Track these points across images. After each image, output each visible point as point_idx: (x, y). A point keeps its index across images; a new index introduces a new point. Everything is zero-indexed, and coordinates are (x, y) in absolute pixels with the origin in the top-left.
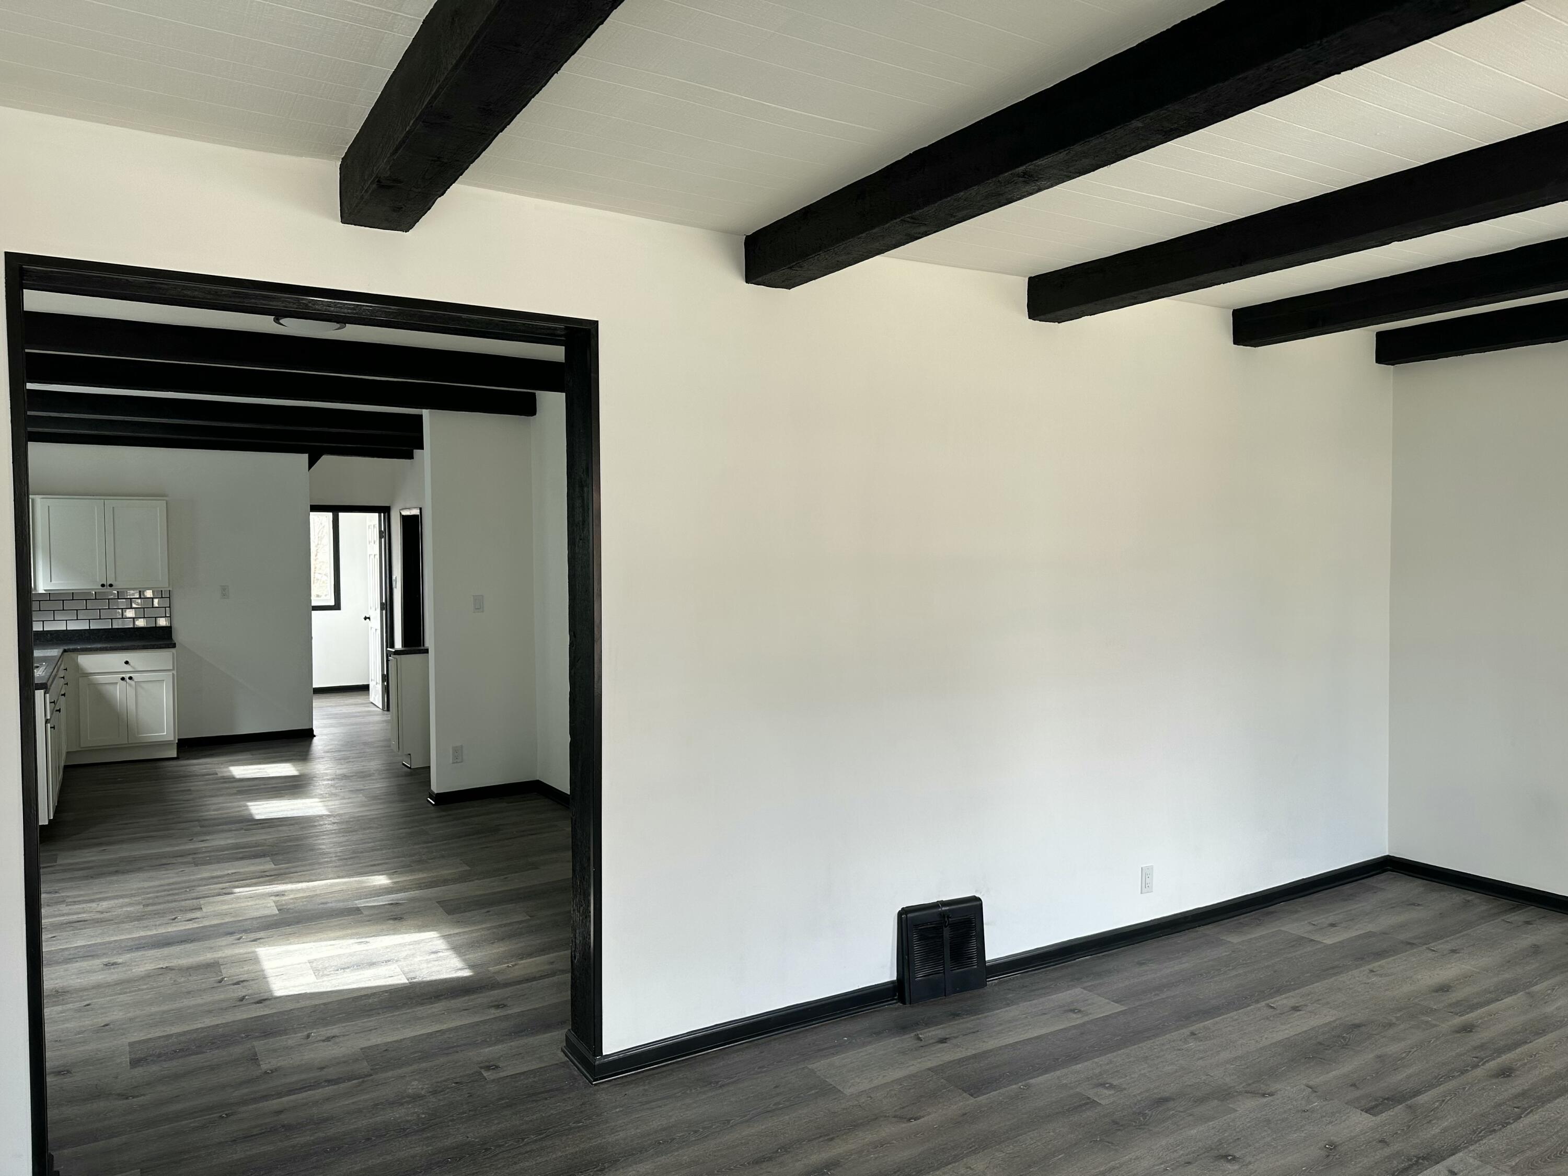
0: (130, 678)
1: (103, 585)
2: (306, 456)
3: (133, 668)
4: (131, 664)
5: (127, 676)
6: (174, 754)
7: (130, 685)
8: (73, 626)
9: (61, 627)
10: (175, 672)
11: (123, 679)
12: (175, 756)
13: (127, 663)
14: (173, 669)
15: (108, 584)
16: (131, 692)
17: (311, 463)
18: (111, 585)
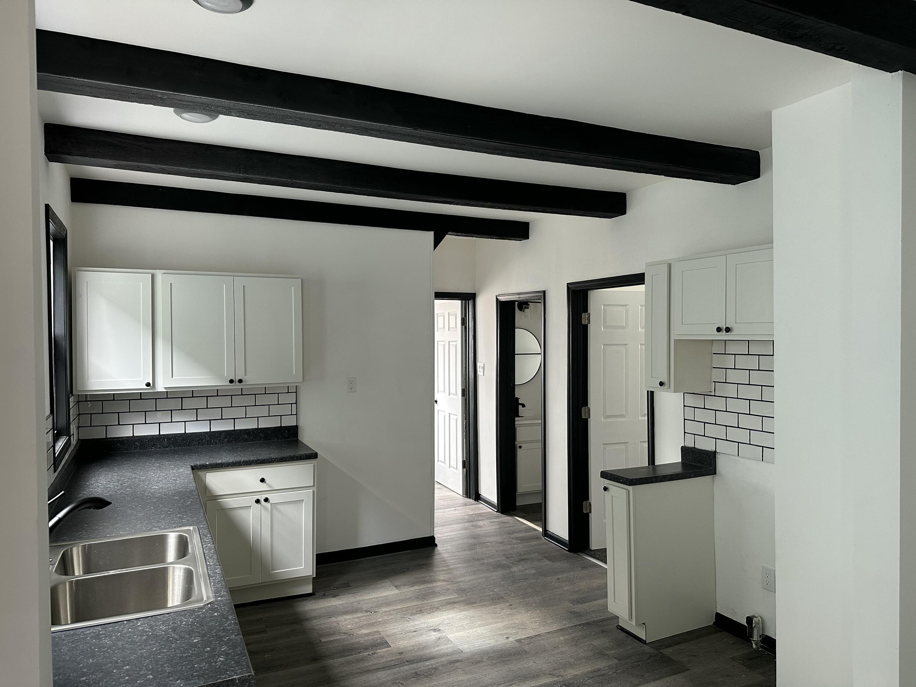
0: (266, 500)
1: (231, 381)
2: (432, 234)
3: (270, 486)
4: (267, 482)
5: (262, 498)
6: (309, 589)
7: (265, 508)
8: (192, 429)
9: (177, 429)
10: (315, 489)
11: (258, 501)
12: (310, 591)
13: (263, 480)
14: (314, 486)
15: (238, 378)
16: (266, 517)
17: (437, 241)
18: (240, 381)
